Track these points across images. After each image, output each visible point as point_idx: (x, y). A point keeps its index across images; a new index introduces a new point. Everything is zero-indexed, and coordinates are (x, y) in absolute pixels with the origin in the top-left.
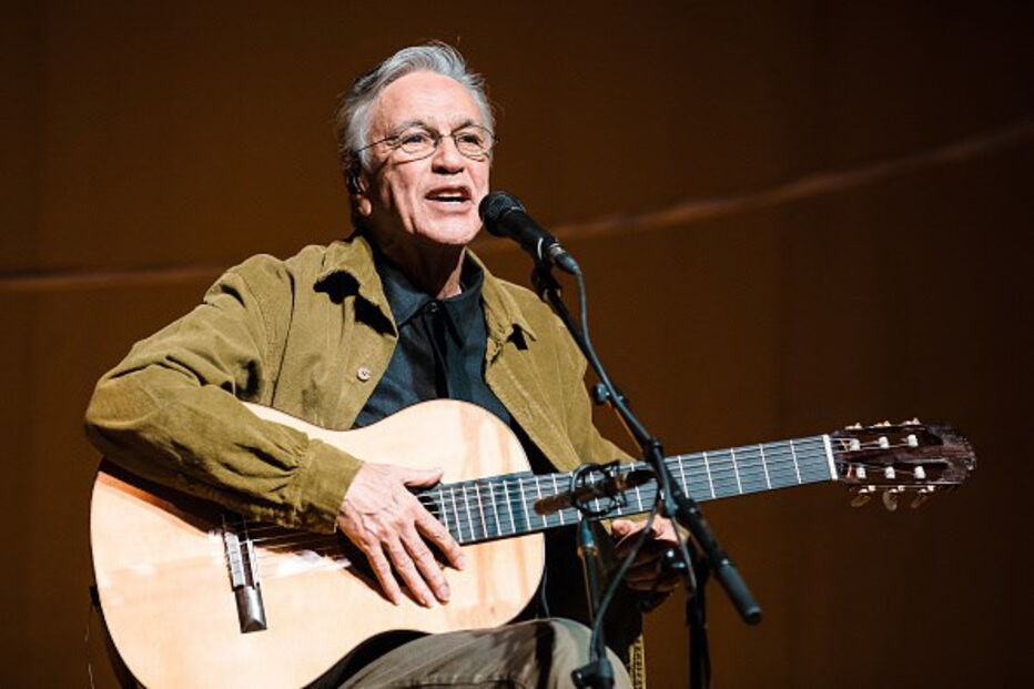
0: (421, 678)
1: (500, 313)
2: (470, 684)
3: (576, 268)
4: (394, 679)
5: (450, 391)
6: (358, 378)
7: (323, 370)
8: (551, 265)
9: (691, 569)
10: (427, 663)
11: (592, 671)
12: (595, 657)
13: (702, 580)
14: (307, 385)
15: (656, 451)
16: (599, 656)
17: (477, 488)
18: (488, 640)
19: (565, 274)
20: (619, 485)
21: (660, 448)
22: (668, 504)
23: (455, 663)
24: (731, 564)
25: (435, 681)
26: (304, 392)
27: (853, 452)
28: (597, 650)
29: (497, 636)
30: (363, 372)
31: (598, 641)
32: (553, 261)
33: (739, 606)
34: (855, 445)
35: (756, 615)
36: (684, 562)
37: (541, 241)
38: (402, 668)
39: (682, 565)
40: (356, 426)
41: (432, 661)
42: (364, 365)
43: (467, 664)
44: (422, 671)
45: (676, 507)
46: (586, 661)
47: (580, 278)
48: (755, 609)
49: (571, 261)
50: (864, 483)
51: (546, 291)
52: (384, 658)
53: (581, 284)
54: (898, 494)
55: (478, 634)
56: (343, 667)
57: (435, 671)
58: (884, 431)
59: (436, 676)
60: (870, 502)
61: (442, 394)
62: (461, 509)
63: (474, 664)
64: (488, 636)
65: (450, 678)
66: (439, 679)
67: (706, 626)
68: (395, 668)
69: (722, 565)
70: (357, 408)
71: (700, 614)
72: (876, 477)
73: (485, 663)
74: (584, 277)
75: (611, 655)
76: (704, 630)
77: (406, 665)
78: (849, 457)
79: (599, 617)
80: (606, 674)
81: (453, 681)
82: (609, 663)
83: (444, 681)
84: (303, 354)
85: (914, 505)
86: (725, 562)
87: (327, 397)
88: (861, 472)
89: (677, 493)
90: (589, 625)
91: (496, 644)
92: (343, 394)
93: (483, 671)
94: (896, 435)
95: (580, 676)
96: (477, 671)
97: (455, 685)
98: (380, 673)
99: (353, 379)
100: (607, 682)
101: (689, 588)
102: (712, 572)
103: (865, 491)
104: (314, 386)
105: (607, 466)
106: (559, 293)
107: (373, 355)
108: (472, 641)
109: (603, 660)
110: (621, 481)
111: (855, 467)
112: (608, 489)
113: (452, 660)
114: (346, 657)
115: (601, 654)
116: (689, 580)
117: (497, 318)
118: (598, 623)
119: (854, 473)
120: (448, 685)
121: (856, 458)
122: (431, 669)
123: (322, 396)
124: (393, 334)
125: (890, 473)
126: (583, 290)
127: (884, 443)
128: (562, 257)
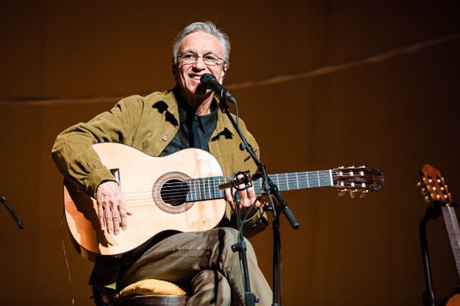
0: (178, 247)
1: (222, 123)
2: (196, 250)
3: (235, 101)
4: (169, 248)
5: (195, 145)
6: (163, 140)
7: (151, 136)
8: (226, 100)
9: (274, 210)
10: (181, 242)
11: (238, 246)
12: (240, 241)
13: (278, 213)
14: (144, 141)
15: (263, 167)
16: (241, 240)
17: (199, 181)
18: (202, 235)
19: (231, 103)
20: (249, 179)
21: (264, 166)
22: (266, 187)
23: (191, 243)
24: (289, 208)
25: (183, 249)
26: (143, 143)
27: (340, 177)
28: (241, 238)
29: (205, 233)
30: (165, 138)
31: (241, 235)
32: (226, 98)
33: (291, 223)
34: (341, 174)
35: (297, 226)
36: (272, 207)
37: (222, 91)
38: (172, 243)
39: (271, 208)
40: (160, 156)
41: (182, 242)
42: (166, 135)
43: (195, 243)
44: (179, 245)
45: (269, 187)
46: (236, 242)
47: (236, 105)
48: (297, 224)
49: (233, 99)
50: (343, 188)
51: (224, 109)
52: (165, 240)
53: (237, 107)
54: (355, 192)
55: (198, 233)
56: (150, 241)
57: (183, 245)
58: (352, 170)
59: (184, 247)
60: (345, 195)
61: (192, 146)
62: (193, 188)
63: (198, 243)
64: (201, 234)
65: (189, 248)
66: (185, 248)
67: (279, 230)
68: (169, 243)
69: (285, 209)
70: (161, 150)
71: (277, 226)
72: (347, 186)
73: (202, 243)
74: (238, 104)
75: (245, 240)
76: (279, 232)
77: (173, 242)
78: (338, 178)
79: (241, 226)
80: (244, 247)
81: (190, 249)
82: (245, 243)
83: (187, 249)
84: (144, 130)
85: (361, 197)
86: (287, 207)
87: (151, 145)
88: (342, 184)
89: (270, 182)
90: (238, 229)
91: (204, 236)
92: (157, 145)
93: (201, 246)
94: (356, 171)
95: (234, 247)
96: (199, 246)
97: (191, 250)
98: (164, 245)
99: (161, 140)
100: (244, 250)
101: (274, 216)
102: (282, 211)
103: (343, 191)
104: (147, 141)
105: (245, 172)
106: (229, 110)
107: (170, 132)
108: (196, 235)
109: (243, 242)
110: (250, 178)
111: (340, 182)
112: (245, 181)
113: (190, 241)
114: (151, 239)
115: (242, 239)
116: (274, 213)
117: (220, 124)
118: (241, 228)
119: (340, 184)
120: (188, 250)
121: (341, 179)
122: (182, 244)
123: (149, 145)
124: (178, 125)
125: (353, 185)
126: (237, 110)
127: (352, 174)
128: (230, 97)
